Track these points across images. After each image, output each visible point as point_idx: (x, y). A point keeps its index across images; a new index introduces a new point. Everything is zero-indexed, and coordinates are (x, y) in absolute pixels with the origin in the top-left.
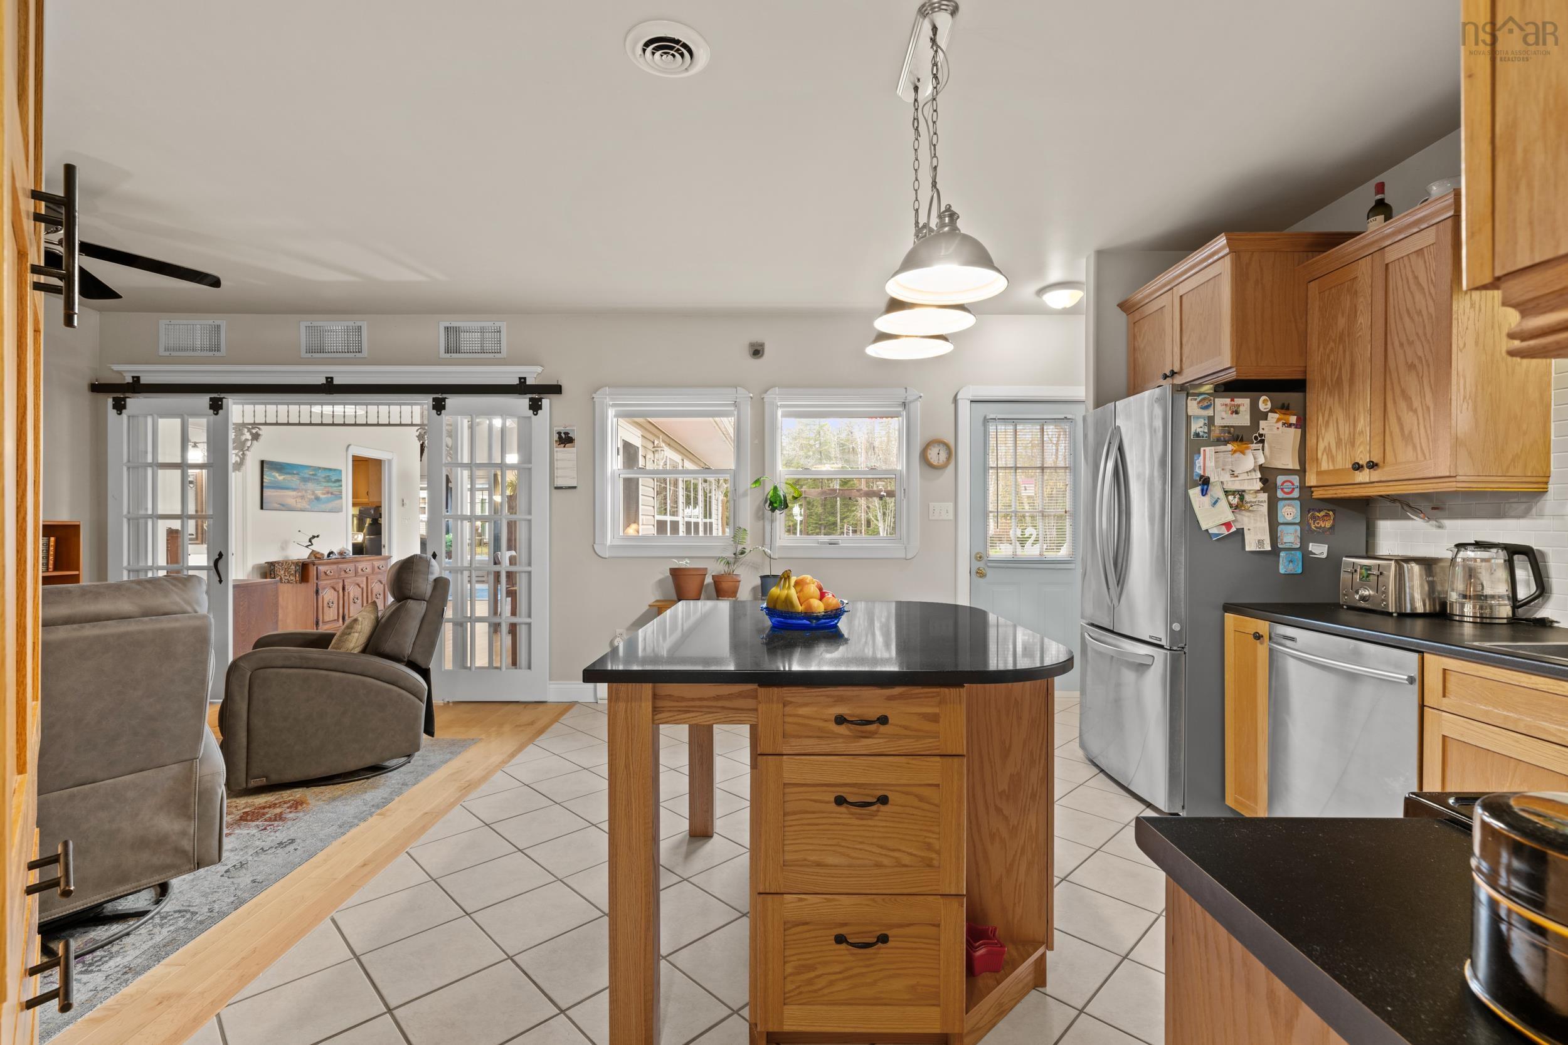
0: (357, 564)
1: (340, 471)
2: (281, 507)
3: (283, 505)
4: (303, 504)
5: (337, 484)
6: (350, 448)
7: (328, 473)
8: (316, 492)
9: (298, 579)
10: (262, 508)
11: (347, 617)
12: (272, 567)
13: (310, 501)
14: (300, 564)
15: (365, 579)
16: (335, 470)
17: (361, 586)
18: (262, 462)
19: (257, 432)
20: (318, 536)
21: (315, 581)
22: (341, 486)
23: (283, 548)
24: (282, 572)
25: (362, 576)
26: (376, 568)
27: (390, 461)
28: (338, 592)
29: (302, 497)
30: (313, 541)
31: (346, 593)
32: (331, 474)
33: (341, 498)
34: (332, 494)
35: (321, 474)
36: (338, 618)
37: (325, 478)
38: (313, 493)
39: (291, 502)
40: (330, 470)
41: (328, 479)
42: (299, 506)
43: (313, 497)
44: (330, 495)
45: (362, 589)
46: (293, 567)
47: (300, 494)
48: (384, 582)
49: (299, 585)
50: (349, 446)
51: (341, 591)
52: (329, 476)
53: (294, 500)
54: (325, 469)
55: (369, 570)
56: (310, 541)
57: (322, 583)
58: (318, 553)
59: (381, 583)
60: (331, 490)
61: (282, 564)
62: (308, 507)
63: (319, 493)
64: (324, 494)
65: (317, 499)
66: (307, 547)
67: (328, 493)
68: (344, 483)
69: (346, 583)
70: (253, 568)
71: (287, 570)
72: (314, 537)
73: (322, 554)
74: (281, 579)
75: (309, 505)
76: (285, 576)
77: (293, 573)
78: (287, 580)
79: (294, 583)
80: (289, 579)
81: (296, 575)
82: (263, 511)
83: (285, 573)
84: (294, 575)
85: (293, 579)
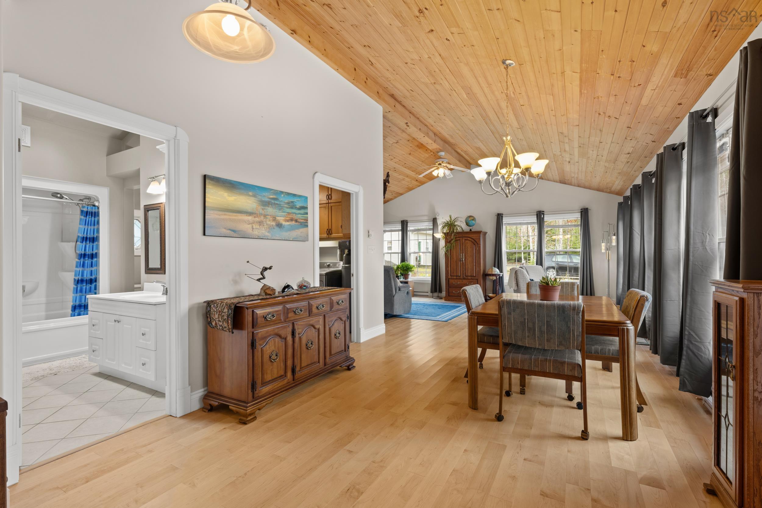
0: (312, 302)
1: (306, 198)
2: (232, 234)
3: (234, 231)
4: (263, 231)
5: (302, 211)
6: (317, 174)
7: (292, 199)
8: (278, 218)
10: (204, 234)
11: (298, 369)
12: (209, 308)
13: (270, 228)
14: (233, 307)
15: (321, 319)
16: (300, 196)
17: (317, 327)
18: (205, 177)
20: (270, 268)
21: (250, 329)
22: (307, 214)
23: (235, 282)
24: (217, 316)
25: (317, 315)
26: (335, 304)
27: (357, 193)
28: (286, 339)
29: (260, 223)
30: (266, 273)
31: (297, 339)
32: (295, 200)
33: (307, 226)
34: (296, 221)
35: (284, 199)
36: (286, 372)
37: (288, 203)
38: (274, 219)
39: (246, 228)
40: (295, 195)
41: (292, 206)
42: (256, 233)
43: (274, 224)
44: (293, 222)
45: (319, 330)
46: (226, 310)
47: (257, 219)
48: (344, 319)
50: (316, 173)
51: (289, 338)
52: (292, 202)
53: (250, 226)
54: (288, 194)
55: (327, 308)
56: (262, 274)
57: (261, 332)
58: (269, 288)
59: (341, 320)
60: (295, 217)
62: (267, 234)
63: (281, 219)
64: (288, 221)
65: (279, 225)
66: (259, 280)
67: (292, 220)
68: (310, 211)
69: (296, 327)
72: (265, 269)
73: (273, 290)
74: (216, 324)
75: (269, 232)
76: (219, 321)
77: (227, 318)
78: (221, 327)
79: (229, 331)
80: (223, 325)
81: (230, 321)
82: (205, 236)
83: (219, 317)
84: (228, 322)
85: (227, 326)
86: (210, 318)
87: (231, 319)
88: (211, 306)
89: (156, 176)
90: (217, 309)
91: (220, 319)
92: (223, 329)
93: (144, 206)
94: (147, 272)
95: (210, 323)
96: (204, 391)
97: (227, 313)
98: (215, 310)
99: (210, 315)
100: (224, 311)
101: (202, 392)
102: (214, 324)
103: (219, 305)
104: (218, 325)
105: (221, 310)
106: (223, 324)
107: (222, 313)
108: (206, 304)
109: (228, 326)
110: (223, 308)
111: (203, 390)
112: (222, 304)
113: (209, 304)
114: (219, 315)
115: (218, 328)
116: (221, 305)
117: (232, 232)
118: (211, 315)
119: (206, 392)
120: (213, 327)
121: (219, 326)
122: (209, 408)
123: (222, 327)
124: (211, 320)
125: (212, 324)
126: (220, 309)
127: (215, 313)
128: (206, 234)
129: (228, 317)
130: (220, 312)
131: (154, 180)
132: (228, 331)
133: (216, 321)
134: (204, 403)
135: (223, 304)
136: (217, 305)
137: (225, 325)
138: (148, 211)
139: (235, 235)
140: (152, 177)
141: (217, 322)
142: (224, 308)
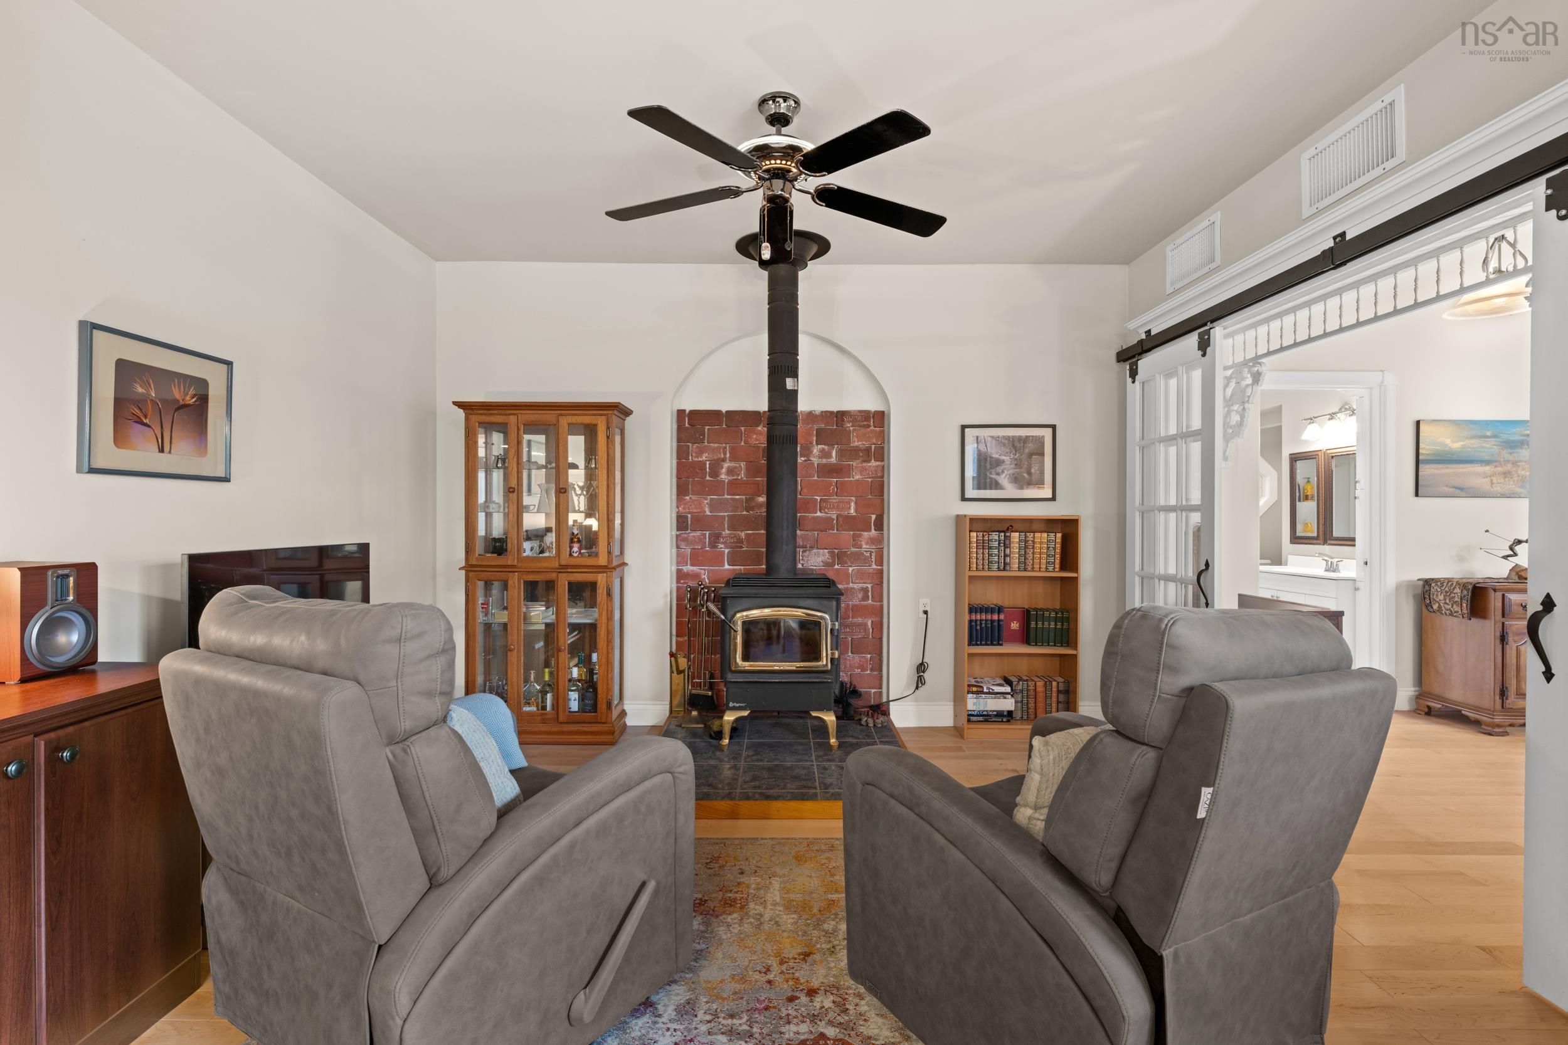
3: (1461, 488)
4: (1509, 486)
9: (1465, 611)
10: (1417, 495)
12: (1427, 588)
14: (1470, 587)
18: (1417, 423)
19: (1258, 371)
20: (1525, 540)
21: (1499, 619)
23: (1461, 559)
24: (1441, 597)
29: (1506, 474)
30: (1517, 549)
39: (1481, 483)
42: (1498, 489)
46: (1458, 590)
47: (1500, 469)
49: (1465, 621)
53: (1488, 479)
56: (1511, 549)
57: (1515, 623)
58: (1524, 569)
61: (1442, 584)
62: (1518, 490)
66: (1506, 557)
70: (1398, 587)
71: (1448, 594)
72: (1517, 542)
74: (1440, 607)
75: (1520, 486)
76: (1446, 603)
77: (1459, 600)
78: (1449, 611)
79: (1463, 617)
80: (1452, 609)
81: (1464, 605)
82: (1418, 498)
83: (1445, 599)
84: (1461, 605)
85: (1460, 610)
86: (1430, 599)
87: (1467, 601)
88: (1431, 585)
89: (1316, 416)
90: (1443, 588)
91: (1448, 601)
92: (1451, 614)
93: (1290, 454)
94: (1292, 542)
95: (1429, 606)
96: (1415, 691)
97: (1459, 594)
98: (1439, 590)
99: (1429, 596)
100: (1455, 592)
101: (1412, 691)
102: (1435, 607)
103: (1445, 584)
104: (1443, 608)
105: (1450, 590)
106: (1452, 607)
107: (1450, 595)
108: (1421, 583)
109: (1462, 610)
110: (1452, 588)
111: (1413, 689)
112: (1450, 583)
113: (1427, 582)
114: (1445, 596)
115: (1444, 613)
116: (1449, 585)
117: (1458, 491)
118: (1431, 596)
119: (1417, 693)
120: (1434, 612)
121: (1444, 610)
122: (1427, 710)
123: (1451, 611)
124: (1430, 602)
125: (1432, 607)
126: (1447, 589)
127: (1439, 593)
128: (1420, 494)
129: (1461, 599)
130: (1446, 592)
131: (1313, 423)
132: (1461, 616)
133: (1439, 604)
134: (1417, 703)
135: (1452, 584)
136: (1441, 584)
137: (1456, 608)
138: (1296, 461)
139: (1462, 494)
140: (1309, 417)
141: (1441, 604)
142: (1455, 588)
